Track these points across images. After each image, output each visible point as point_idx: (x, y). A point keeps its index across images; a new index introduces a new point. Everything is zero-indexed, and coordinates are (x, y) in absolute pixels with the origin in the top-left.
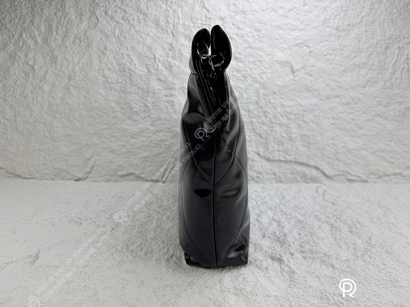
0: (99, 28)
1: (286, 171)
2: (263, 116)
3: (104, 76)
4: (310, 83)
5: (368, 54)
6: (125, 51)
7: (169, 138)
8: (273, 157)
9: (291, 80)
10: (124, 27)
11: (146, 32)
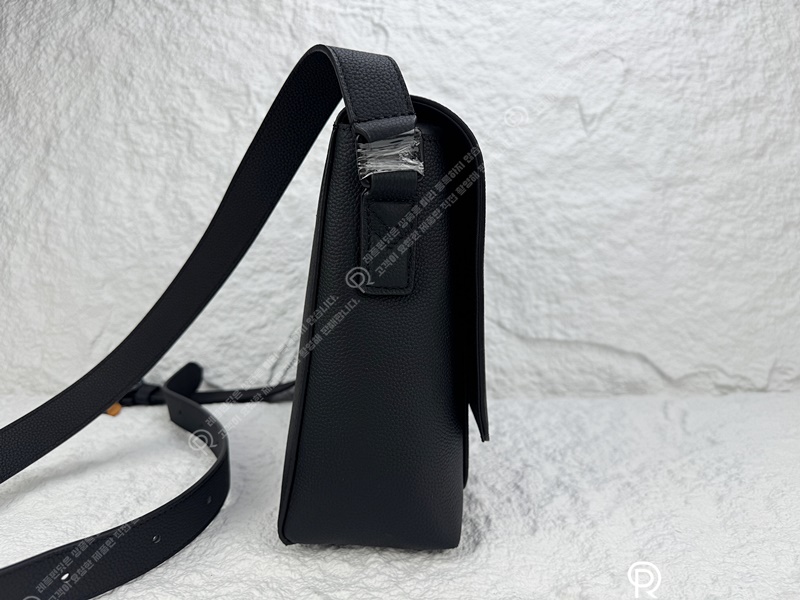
0: (116, 23)
1: (568, 365)
2: (512, 230)
3: (128, 140)
4: (627, 149)
5: (767, 74)
6: (177, 77)
7: (283, 287)
8: (536, 333)
9: (581, 142)
10: (176, 19)
11: (227, 31)
